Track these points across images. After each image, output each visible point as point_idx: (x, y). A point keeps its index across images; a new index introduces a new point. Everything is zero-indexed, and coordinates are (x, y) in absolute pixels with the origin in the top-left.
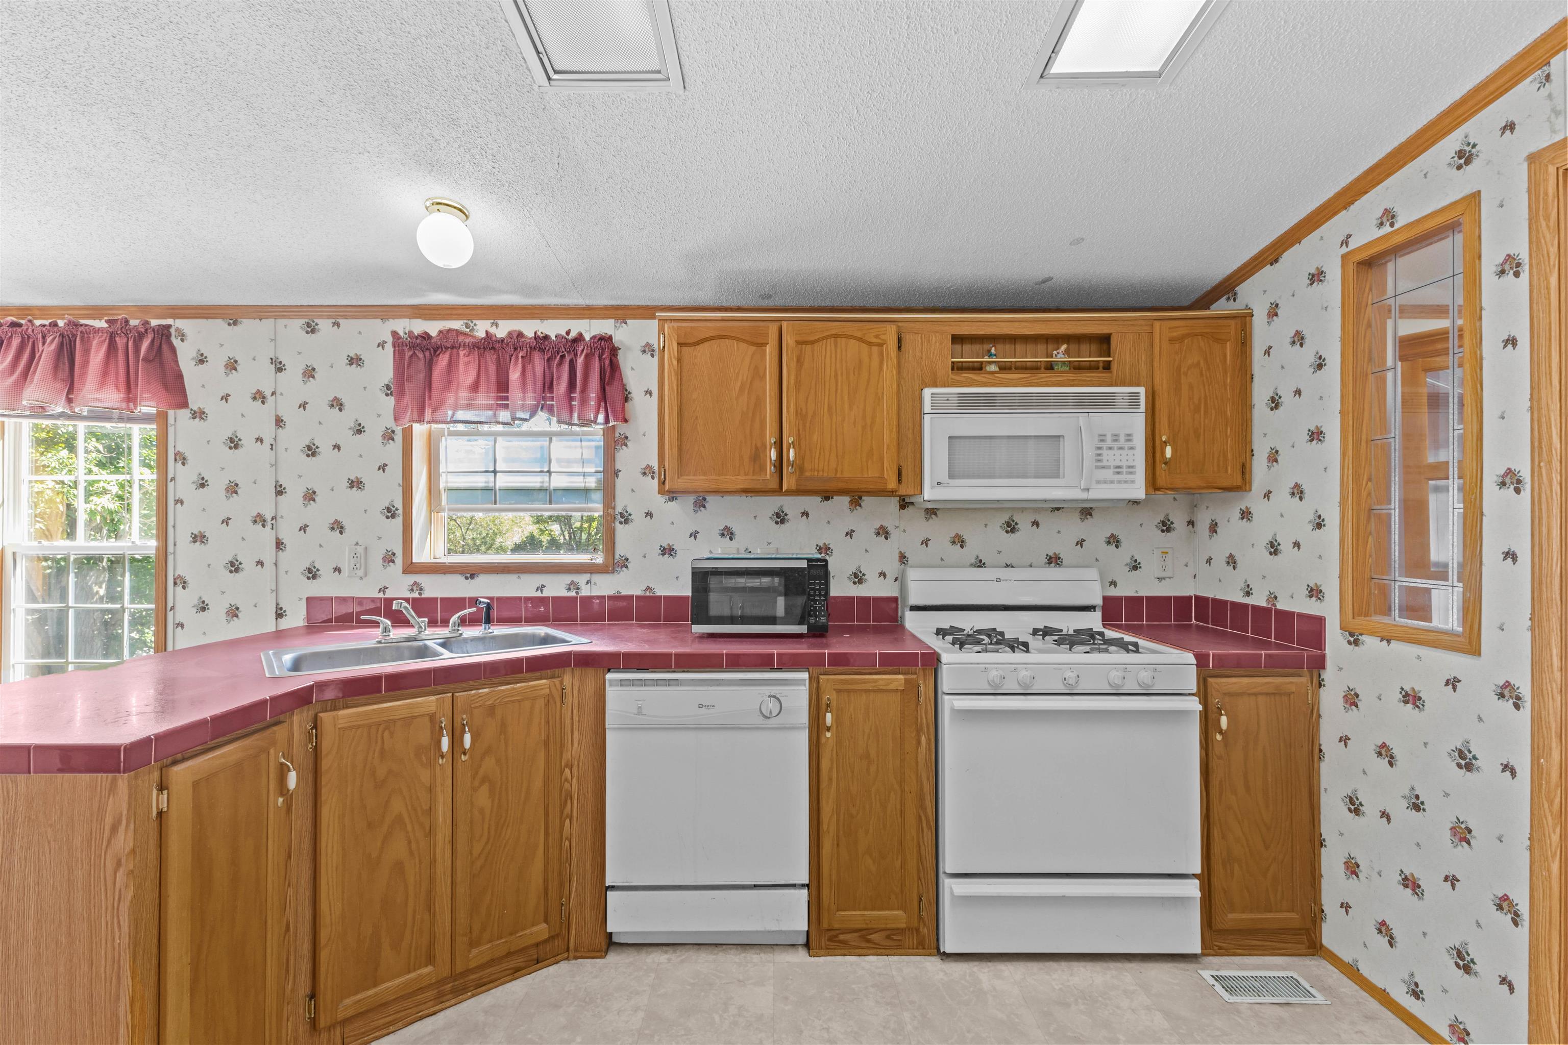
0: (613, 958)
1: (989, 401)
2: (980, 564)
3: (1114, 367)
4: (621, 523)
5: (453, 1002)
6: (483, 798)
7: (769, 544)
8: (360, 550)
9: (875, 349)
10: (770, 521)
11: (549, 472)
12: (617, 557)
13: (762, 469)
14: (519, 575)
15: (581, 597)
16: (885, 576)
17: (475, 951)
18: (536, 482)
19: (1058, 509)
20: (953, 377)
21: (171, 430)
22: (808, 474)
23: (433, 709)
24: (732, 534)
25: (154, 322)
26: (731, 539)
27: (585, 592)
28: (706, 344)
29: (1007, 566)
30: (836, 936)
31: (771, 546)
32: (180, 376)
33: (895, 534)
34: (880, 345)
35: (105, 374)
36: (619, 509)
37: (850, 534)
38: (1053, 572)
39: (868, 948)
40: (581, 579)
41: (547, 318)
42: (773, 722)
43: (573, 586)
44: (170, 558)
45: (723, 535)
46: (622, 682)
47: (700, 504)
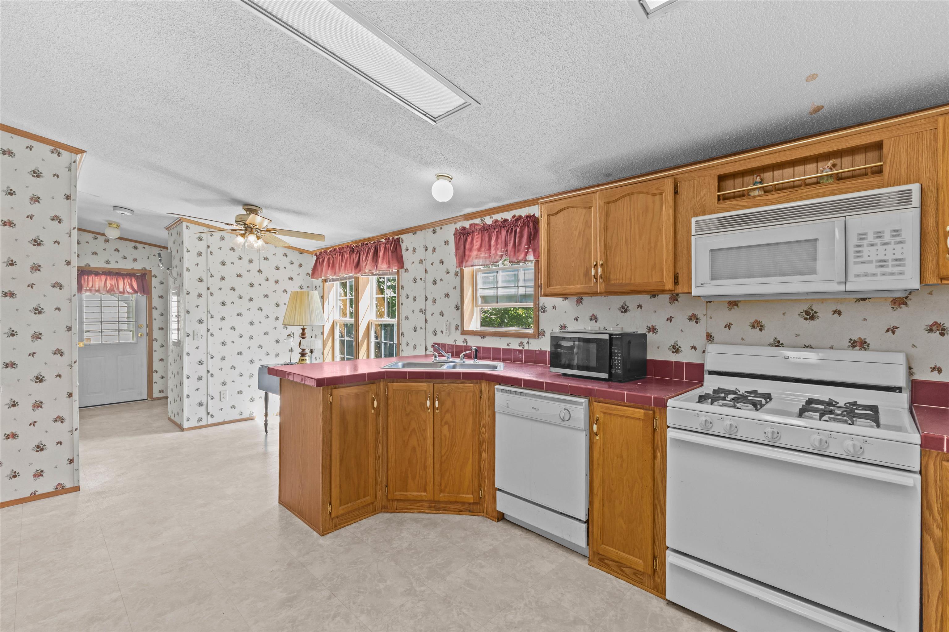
0: (500, 524)
1: (745, 220)
2: (778, 344)
3: (886, 170)
4: (542, 312)
5: (434, 512)
6: (445, 430)
7: (618, 325)
8: (448, 323)
9: (657, 197)
10: (618, 311)
11: (518, 286)
12: (540, 330)
13: (590, 280)
14: (501, 337)
15: (524, 350)
16: (695, 349)
17: (442, 495)
18: (512, 292)
19: (864, 299)
20: (719, 206)
21: (400, 277)
22: (613, 282)
23: (425, 389)
24: (596, 318)
25: (395, 237)
26: (596, 321)
27: (526, 348)
28: (561, 213)
29: (806, 347)
30: (603, 559)
31: (619, 326)
32: (402, 257)
33: (703, 320)
34: (661, 194)
35: (383, 258)
36: (541, 305)
37: (670, 319)
38: (858, 354)
39: (622, 575)
40: (525, 341)
41: (511, 210)
42: (566, 423)
43: (521, 344)
44: (400, 325)
45: (591, 319)
46: (502, 390)
47: (580, 301)
